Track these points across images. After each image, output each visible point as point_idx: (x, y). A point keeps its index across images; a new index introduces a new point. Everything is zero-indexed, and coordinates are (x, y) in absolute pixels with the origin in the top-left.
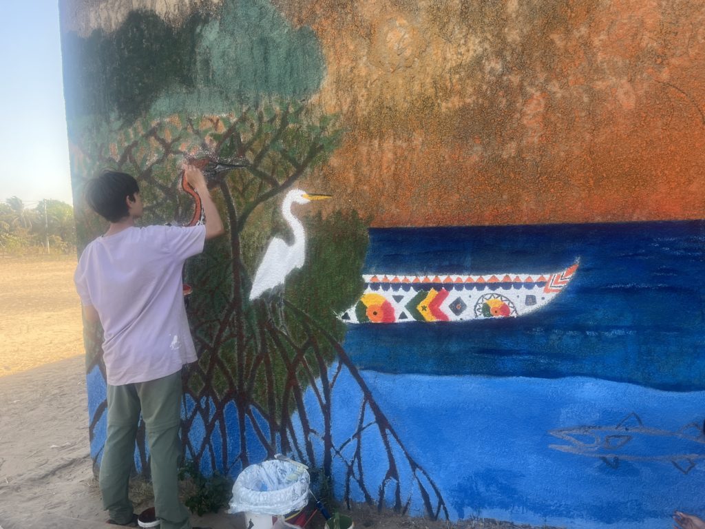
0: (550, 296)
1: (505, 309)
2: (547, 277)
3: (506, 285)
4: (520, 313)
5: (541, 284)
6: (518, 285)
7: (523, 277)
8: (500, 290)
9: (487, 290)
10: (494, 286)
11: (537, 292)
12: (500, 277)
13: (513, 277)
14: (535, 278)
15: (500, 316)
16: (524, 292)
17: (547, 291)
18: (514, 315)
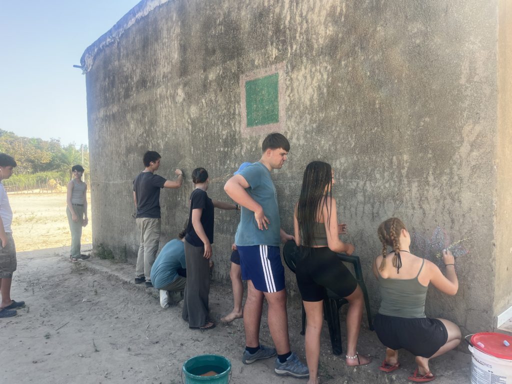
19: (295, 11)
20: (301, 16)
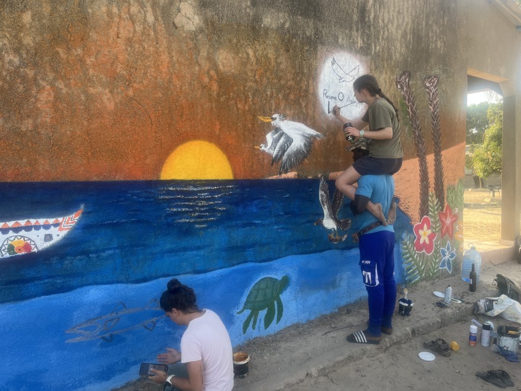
0: (63, 233)
1: (27, 247)
2: (60, 219)
3: (28, 228)
4: (40, 248)
5: (56, 225)
6: (37, 227)
7: (42, 221)
8: (23, 233)
9: (11, 233)
10: (17, 230)
11: (53, 231)
12: (23, 223)
13: (33, 221)
14: (51, 221)
15: (23, 253)
16: (43, 232)
17: (61, 230)
18: (35, 250)
19: (378, 12)
20: (383, 21)
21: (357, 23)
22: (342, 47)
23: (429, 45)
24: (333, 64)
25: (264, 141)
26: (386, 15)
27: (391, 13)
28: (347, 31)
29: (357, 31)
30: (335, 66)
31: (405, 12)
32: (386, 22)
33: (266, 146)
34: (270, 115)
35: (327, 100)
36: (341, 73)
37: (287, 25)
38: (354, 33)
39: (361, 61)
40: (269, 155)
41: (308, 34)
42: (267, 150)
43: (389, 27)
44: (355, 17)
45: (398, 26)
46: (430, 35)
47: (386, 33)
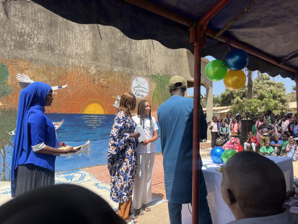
0: (59, 127)
2: (58, 123)
5: (57, 124)
19: (152, 64)
21: (144, 68)
22: (139, 76)
23: (171, 73)
24: (136, 80)
25: (114, 103)
26: (155, 65)
27: (156, 64)
28: (141, 71)
29: (144, 70)
30: (137, 81)
31: (162, 63)
32: (155, 67)
33: (115, 105)
34: (116, 96)
35: (134, 91)
36: (139, 83)
37: (121, 70)
38: (144, 71)
39: (146, 79)
40: (116, 108)
41: (128, 72)
42: (115, 106)
43: (156, 69)
44: (144, 66)
45: (159, 68)
46: (171, 70)
47: (155, 70)
